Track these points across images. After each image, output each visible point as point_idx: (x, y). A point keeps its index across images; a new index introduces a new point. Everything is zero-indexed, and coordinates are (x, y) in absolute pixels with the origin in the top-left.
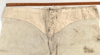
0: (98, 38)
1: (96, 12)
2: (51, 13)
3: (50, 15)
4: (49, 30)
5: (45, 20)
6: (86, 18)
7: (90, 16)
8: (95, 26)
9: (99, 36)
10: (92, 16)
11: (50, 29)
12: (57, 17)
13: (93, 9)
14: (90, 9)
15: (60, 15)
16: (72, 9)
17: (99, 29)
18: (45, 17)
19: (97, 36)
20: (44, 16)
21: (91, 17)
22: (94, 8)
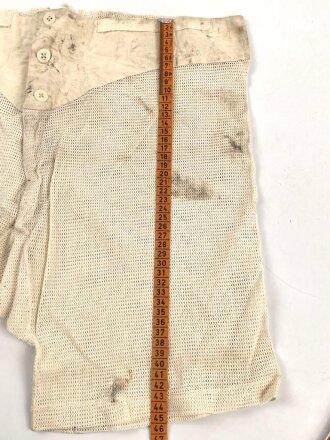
0: (237, 140)
1: (240, 41)
2: (47, 22)
3: (41, 29)
4: (30, 88)
5: (23, 57)
6: (194, 62)
7: (215, 53)
8: (228, 95)
9: (240, 134)
10: (223, 53)
11: (35, 84)
12: (73, 46)
13: (229, 30)
14: (216, 26)
15: (90, 41)
16: (142, 22)
17: (246, 106)
18: (27, 45)
19: (232, 135)
20: (25, 41)
21: (215, 57)
22: (232, 23)
